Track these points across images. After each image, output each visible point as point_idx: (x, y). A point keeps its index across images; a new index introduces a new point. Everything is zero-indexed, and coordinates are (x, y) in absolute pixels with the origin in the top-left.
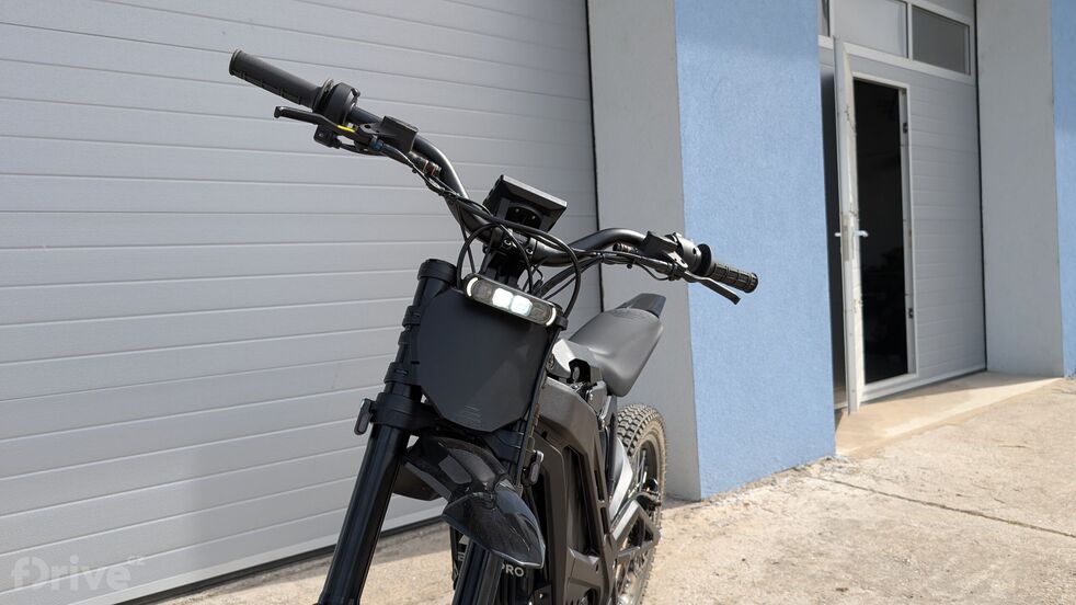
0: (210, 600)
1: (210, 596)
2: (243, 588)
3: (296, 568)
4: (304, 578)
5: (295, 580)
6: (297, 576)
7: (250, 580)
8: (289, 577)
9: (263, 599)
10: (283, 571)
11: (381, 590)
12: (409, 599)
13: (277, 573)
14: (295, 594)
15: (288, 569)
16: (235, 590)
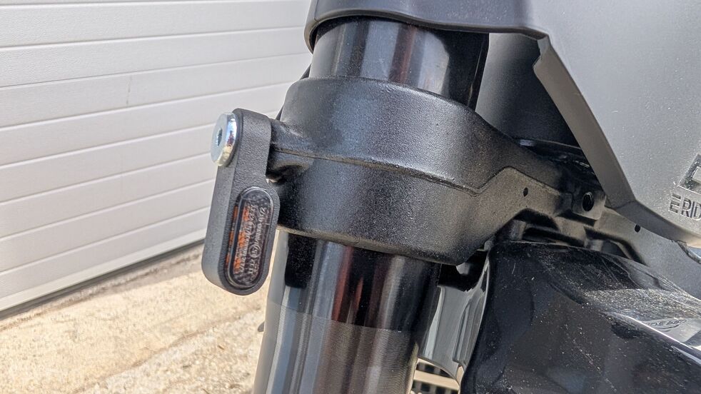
0: (38, 319)
1: (39, 315)
2: (72, 303)
3: (121, 280)
4: (130, 289)
5: (121, 291)
6: (122, 288)
7: (77, 295)
8: (116, 288)
9: (92, 315)
10: (108, 284)
11: (206, 299)
12: (235, 308)
13: (103, 286)
14: (124, 309)
15: (114, 282)
16: (63, 306)
